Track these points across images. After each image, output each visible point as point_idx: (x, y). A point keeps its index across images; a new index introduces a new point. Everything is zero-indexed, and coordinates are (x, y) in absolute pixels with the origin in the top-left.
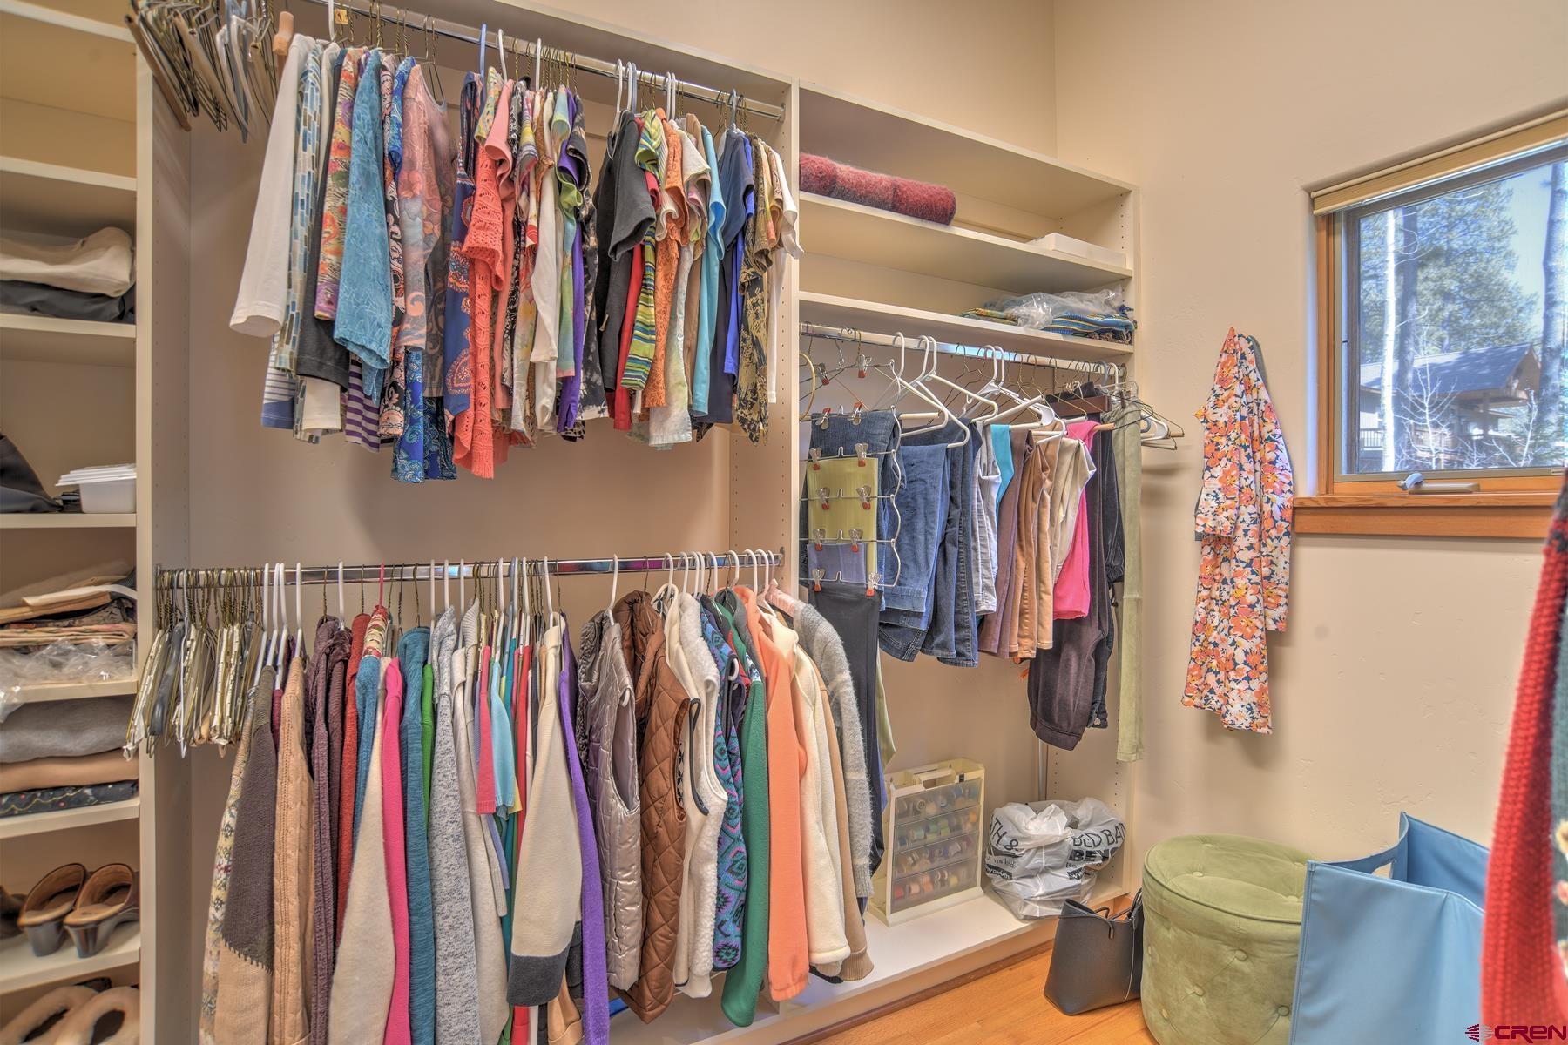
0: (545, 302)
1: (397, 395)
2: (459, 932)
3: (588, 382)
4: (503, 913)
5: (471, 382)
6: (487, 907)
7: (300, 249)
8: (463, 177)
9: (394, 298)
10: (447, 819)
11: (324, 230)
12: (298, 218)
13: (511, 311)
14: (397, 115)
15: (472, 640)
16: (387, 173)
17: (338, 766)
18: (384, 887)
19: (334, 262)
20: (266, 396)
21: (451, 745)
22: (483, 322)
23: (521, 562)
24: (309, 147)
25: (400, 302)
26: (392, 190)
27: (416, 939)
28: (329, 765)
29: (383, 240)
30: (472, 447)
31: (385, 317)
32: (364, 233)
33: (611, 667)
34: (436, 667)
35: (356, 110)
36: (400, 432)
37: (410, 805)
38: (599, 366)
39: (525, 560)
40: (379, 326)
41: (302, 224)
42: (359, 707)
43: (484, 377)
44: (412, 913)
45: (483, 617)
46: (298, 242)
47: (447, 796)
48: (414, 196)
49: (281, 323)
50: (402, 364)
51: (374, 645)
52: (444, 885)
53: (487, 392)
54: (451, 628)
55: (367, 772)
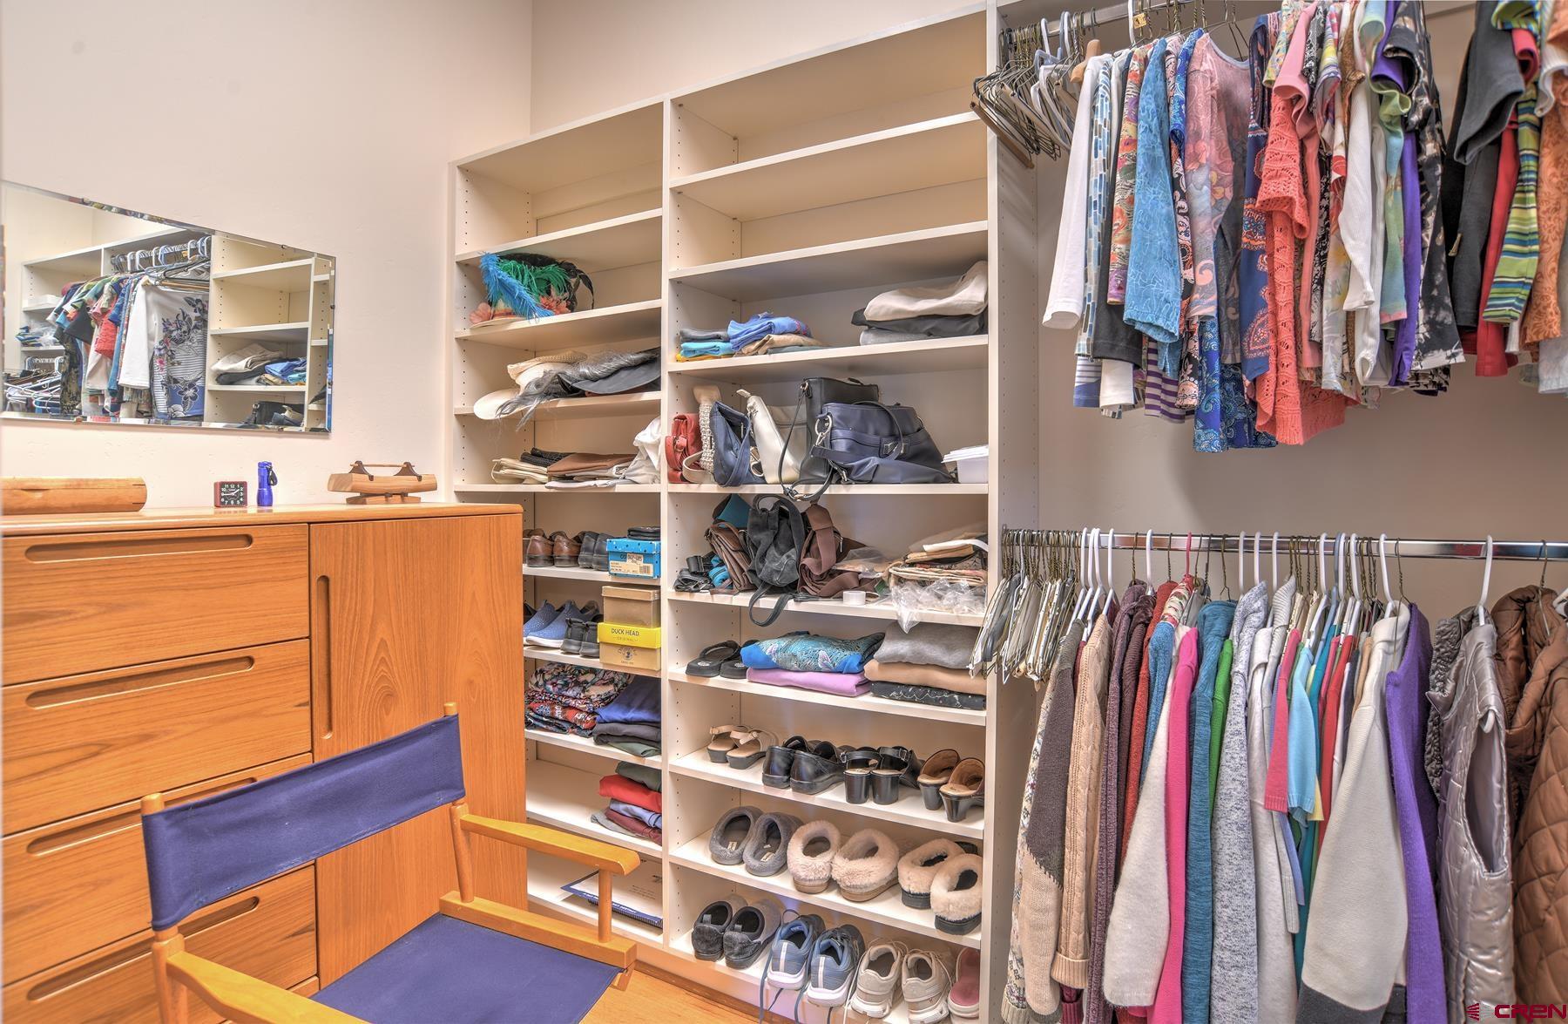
0: (1354, 239)
1: (1191, 366)
2: (1238, 927)
3: (1431, 323)
4: (1294, 929)
5: (1272, 343)
6: (1274, 915)
7: (1094, 245)
8: (1255, 129)
9: (1183, 272)
10: (1232, 804)
11: (1115, 223)
12: (1092, 219)
13: (1320, 257)
14: (1180, 94)
15: (1282, 619)
16: (1173, 152)
17: (1128, 722)
18: (1162, 851)
19: (1123, 251)
20: (1077, 379)
21: (1242, 726)
22: (1283, 277)
23: (1348, 538)
24: (1100, 152)
25: (1188, 274)
26: (1178, 167)
27: (1192, 916)
28: (1120, 718)
29: (1170, 218)
30: (1274, 412)
31: (1172, 291)
32: (1150, 217)
33: (1471, 678)
34: (1236, 643)
35: (1142, 103)
36: (1194, 402)
37: (1195, 777)
38: (1448, 301)
39: (1353, 537)
40: (1166, 301)
41: (1095, 223)
42: (1151, 669)
43: (1287, 335)
44: (1190, 887)
45: (1299, 597)
46: (1092, 239)
47: (1234, 780)
48: (1201, 166)
49: (1079, 314)
50: (1196, 334)
51: (1172, 612)
52: (1225, 873)
53: (1292, 351)
54: (1258, 604)
55: (1155, 734)
